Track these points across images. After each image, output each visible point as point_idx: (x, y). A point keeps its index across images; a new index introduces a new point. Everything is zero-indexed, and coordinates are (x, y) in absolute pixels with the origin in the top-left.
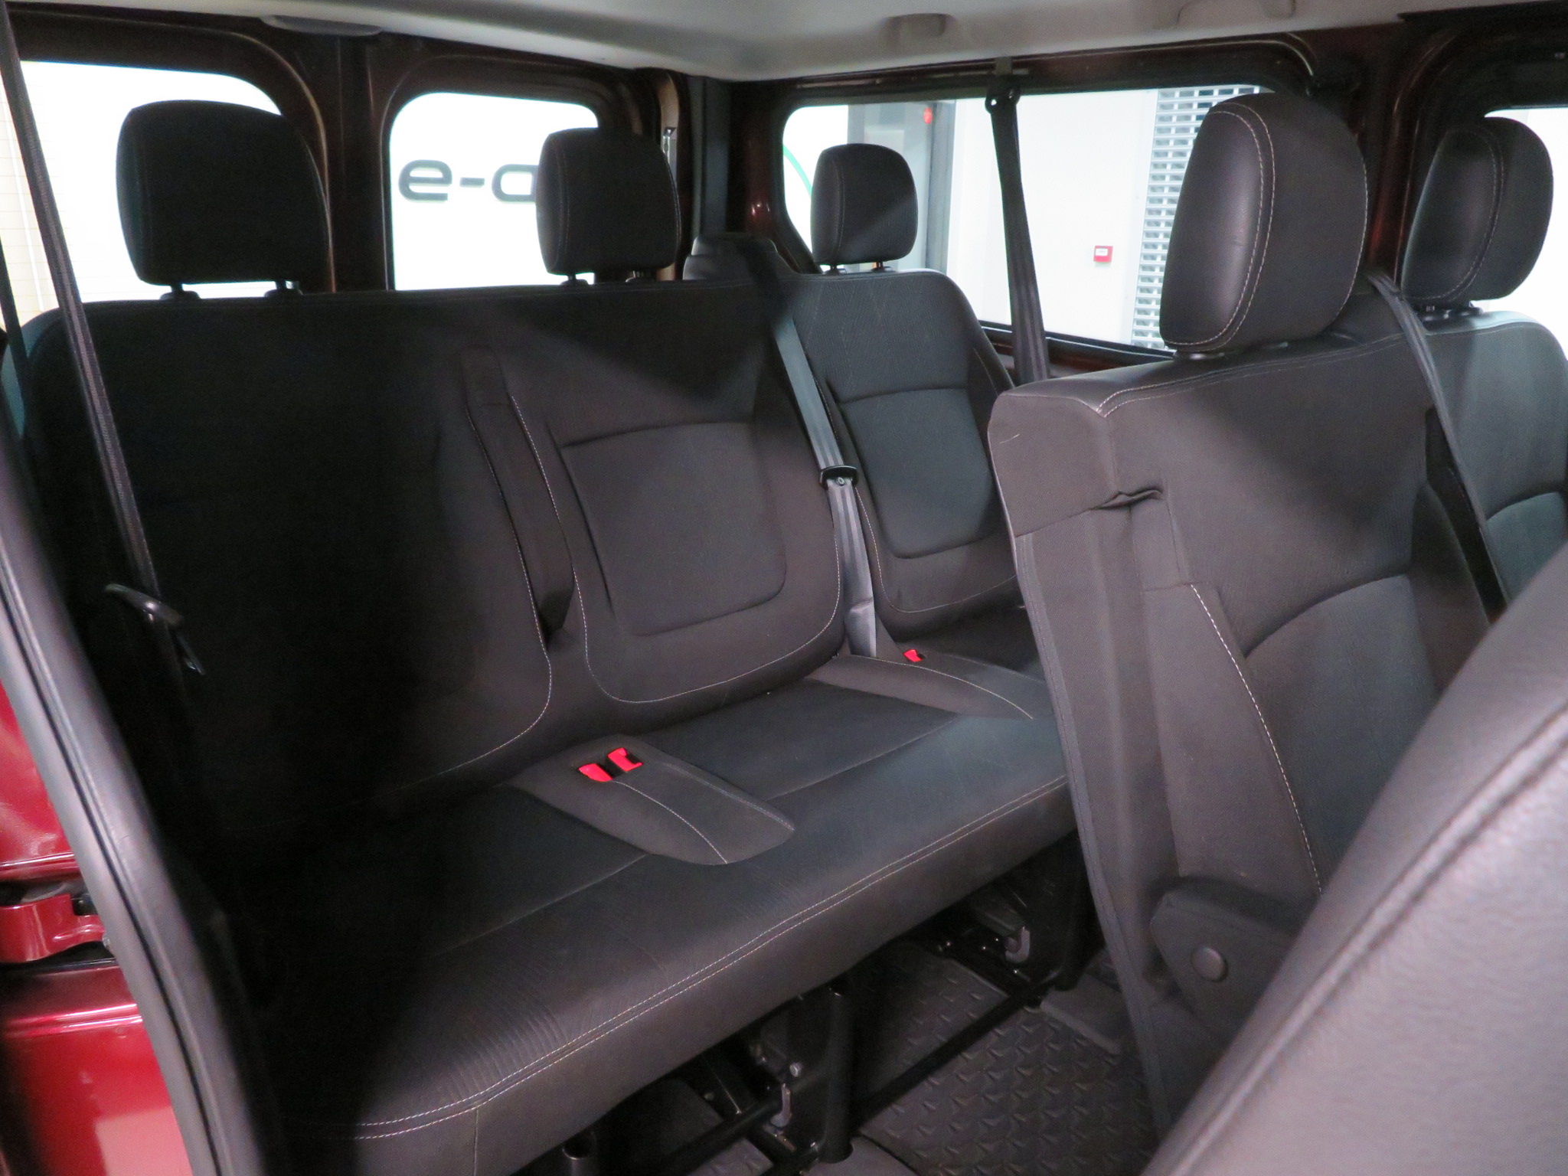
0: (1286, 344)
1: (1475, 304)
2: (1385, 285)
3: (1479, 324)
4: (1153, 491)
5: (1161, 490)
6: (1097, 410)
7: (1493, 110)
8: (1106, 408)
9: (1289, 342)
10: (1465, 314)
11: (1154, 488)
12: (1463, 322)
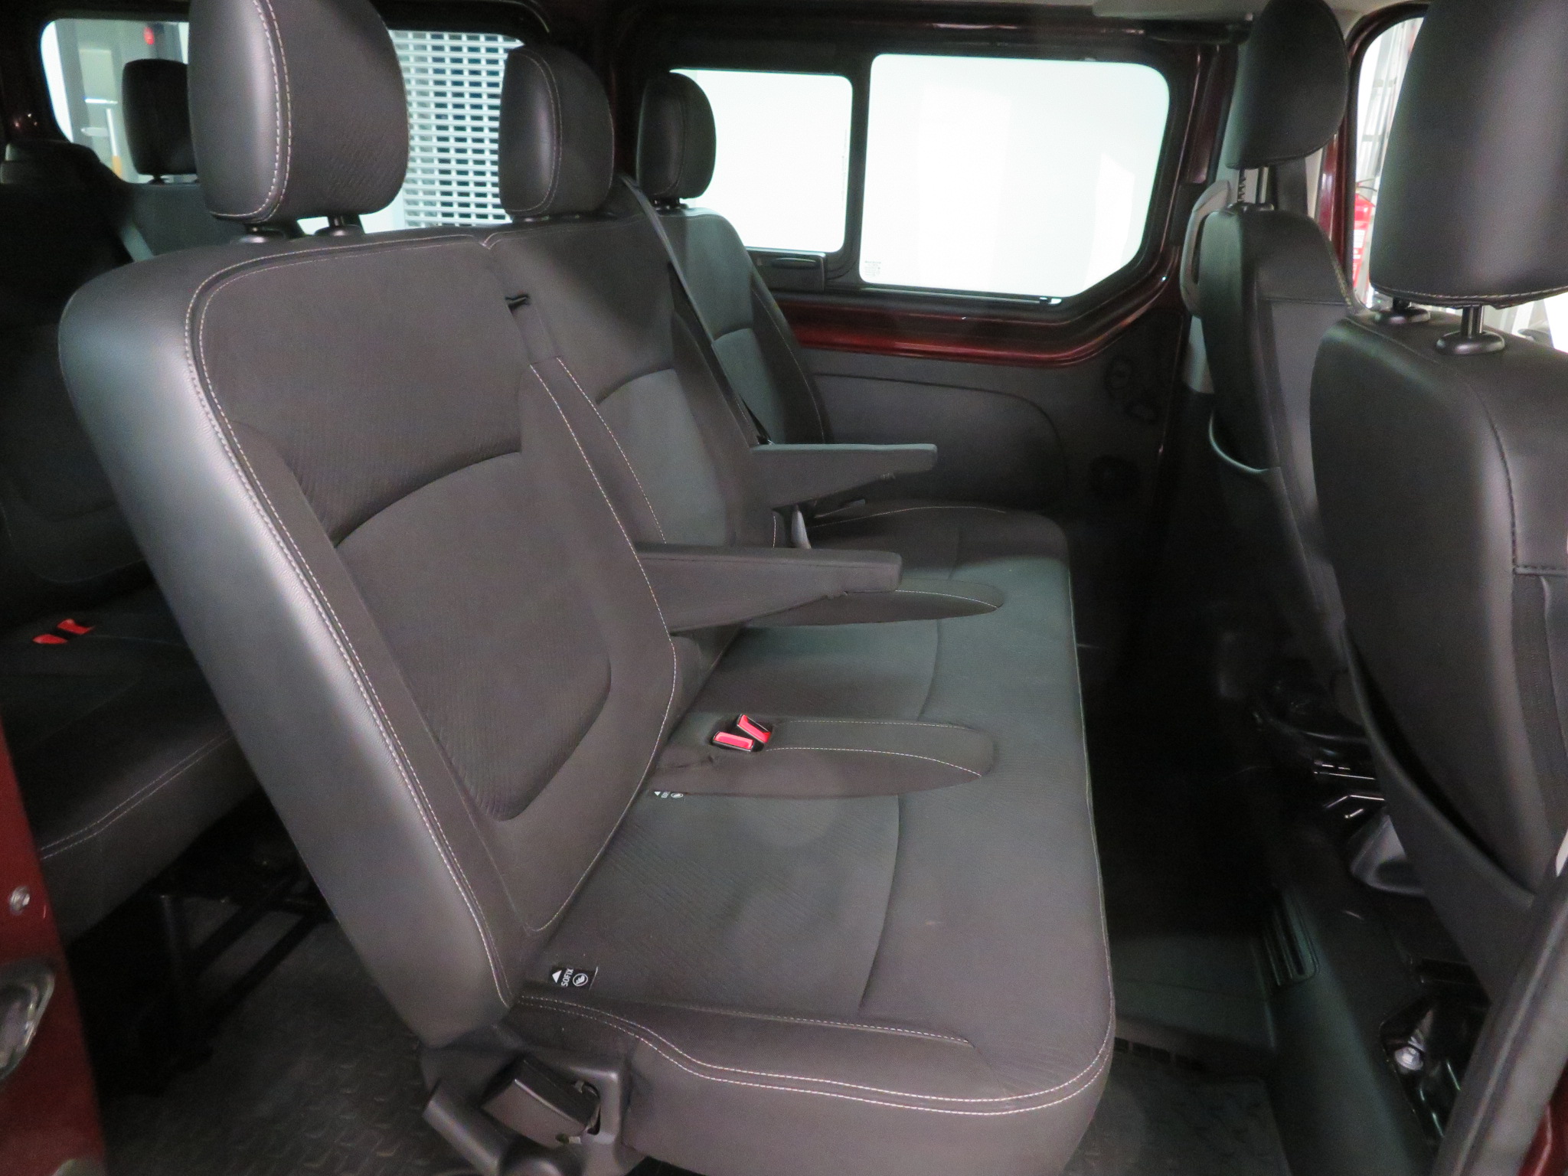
0: (547, 218)
1: (682, 201)
2: (628, 182)
3: (688, 214)
4: (523, 299)
5: (527, 296)
6: (483, 245)
7: (673, 69)
8: (489, 243)
9: (550, 216)
10: (678, 208)
11: (523, 296)
12: (680, 212)
